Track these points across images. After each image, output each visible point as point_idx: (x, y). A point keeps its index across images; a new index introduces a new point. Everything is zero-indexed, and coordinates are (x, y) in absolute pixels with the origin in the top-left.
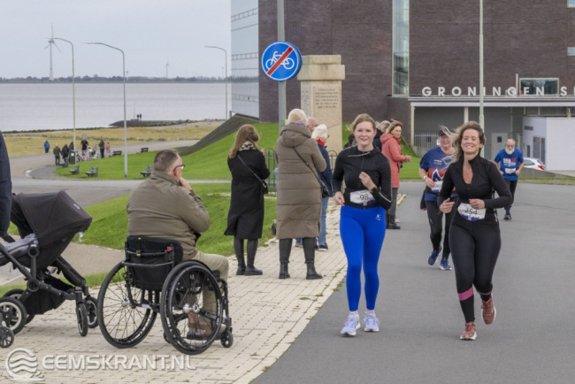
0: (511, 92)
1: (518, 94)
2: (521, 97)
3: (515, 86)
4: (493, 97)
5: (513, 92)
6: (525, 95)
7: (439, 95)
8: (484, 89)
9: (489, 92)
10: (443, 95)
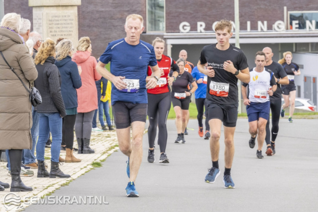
0: (278, 27)
1: (287, 29)
2: (290, 32)
3: (283, 20)
4: (258, 33)
5: (280, 27)
6: (295, 30)
7: (199, 31)
8: (249, 23)
9: (254, 27)
10: (203, 31)
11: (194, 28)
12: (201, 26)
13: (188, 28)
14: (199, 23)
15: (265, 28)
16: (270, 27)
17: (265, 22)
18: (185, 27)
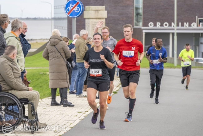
0: (193, 25)
1: (197, 26)
2: (199, 28)
3: (196, 22)
4: (184, 28)
5: (195, 25)
6: (201, 27)
7: (157, 26)
9: (183, 25)
10: (159, 26)
11: (155, 25)
12: (158, 24)
15: (187, 26)
18: (151, 25)
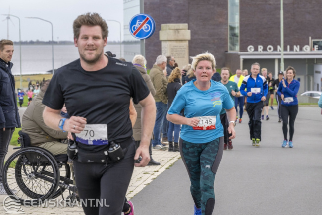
0: (306, 49)
1: (311, 50)
2: (313, 52)
3: (309, 45)
4: (294, 52)
6: (315, 50)
7: (259, 50)
8: (288, 47)
9: (292, 49)
10: (261, 51)
11: (256, 49)
12: (260, 48)
13: (253, 49)
14: (259, 46)
15: (298, 49)
16: (301, 49)
17: (298, 46)
18: (250, 48)
